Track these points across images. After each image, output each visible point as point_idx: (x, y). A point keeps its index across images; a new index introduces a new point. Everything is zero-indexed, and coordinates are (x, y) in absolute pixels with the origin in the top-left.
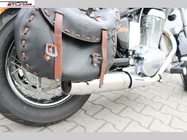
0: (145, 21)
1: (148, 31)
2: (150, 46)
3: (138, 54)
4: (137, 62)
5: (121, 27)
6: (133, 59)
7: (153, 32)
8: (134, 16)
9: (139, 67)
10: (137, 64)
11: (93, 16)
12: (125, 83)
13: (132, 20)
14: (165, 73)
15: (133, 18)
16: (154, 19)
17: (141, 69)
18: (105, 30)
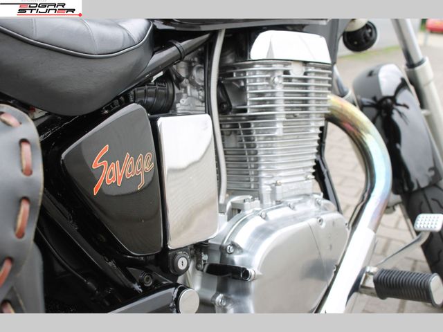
0: (242, 84)
1: (258, 132)
2: (273, 193)
3: (223, 250)
4: (222, 289)
6: (203, 274)
7: (279, 129)
10: (221, 295)
13: (177, 91)
14: (355, 294)
15: (185, 82)
16: (277, 74)
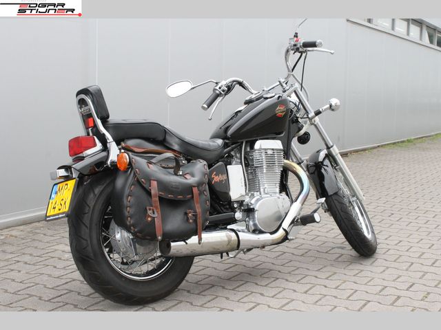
0: (252, 157)
1: (258, 171)
2: (264, 191)
3: (248, 205)
4: (248, 216)
5: (216, 175)
6: (242, 212)
7: (265, 171)
8: (236, 153)
9: (251, 223)
10: (248, 218)
11: (181, 173)
12: (229, 241)
14: (292, 225)
15: (234, 157)
16: (263, 153)
17: (255, 225)
18: (194, 186)
